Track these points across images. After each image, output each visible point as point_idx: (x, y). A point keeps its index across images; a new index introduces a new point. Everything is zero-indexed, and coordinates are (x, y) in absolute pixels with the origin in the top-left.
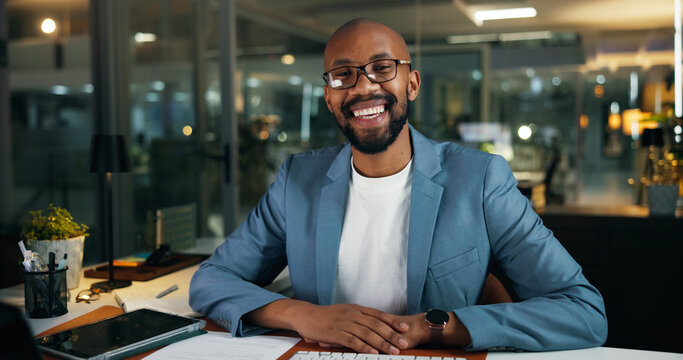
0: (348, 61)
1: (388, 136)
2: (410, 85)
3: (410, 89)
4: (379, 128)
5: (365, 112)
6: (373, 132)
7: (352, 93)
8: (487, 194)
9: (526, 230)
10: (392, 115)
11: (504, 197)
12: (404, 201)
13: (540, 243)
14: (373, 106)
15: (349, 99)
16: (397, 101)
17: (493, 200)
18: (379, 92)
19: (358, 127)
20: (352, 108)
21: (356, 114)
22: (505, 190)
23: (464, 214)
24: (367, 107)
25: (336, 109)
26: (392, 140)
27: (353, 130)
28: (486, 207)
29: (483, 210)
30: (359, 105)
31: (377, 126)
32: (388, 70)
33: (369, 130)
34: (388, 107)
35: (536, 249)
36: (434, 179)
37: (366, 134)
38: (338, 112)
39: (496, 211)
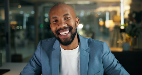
0: (56, 17)
1: (71, 40)
2: (76, 22)
3: (76, 24)
4: (68, 38)
5: (63, 33)
6: (66, 39)
7: (59, 27)
8: (103, 55)
9: (115, 65)
10: (71, 33)
11: (108, 56)
12: (78, 57)
13: (119, 69)
14: (66, 31)
15: (58, 29)
16: (73, 28)
17: (105, 57)
18: (67, 26)
19: (61, 38)
20: (59, 32)
21: (61, 34)
22: (108, 53)
23: (97, 61)
24: (64, 31)
25: (54, 32)
26: (72, 41)
27: (60, 38)
28: (103, 59)
29: (102, 60)
30: (61, 31)
31: (67, 37)
32: (69, 19)
33: (65, 39)
34: (70, 31)
35: (118, 72)
36: (86, 51)
37: (64, 40)
38: (55, 33)
39: (106, 60)
